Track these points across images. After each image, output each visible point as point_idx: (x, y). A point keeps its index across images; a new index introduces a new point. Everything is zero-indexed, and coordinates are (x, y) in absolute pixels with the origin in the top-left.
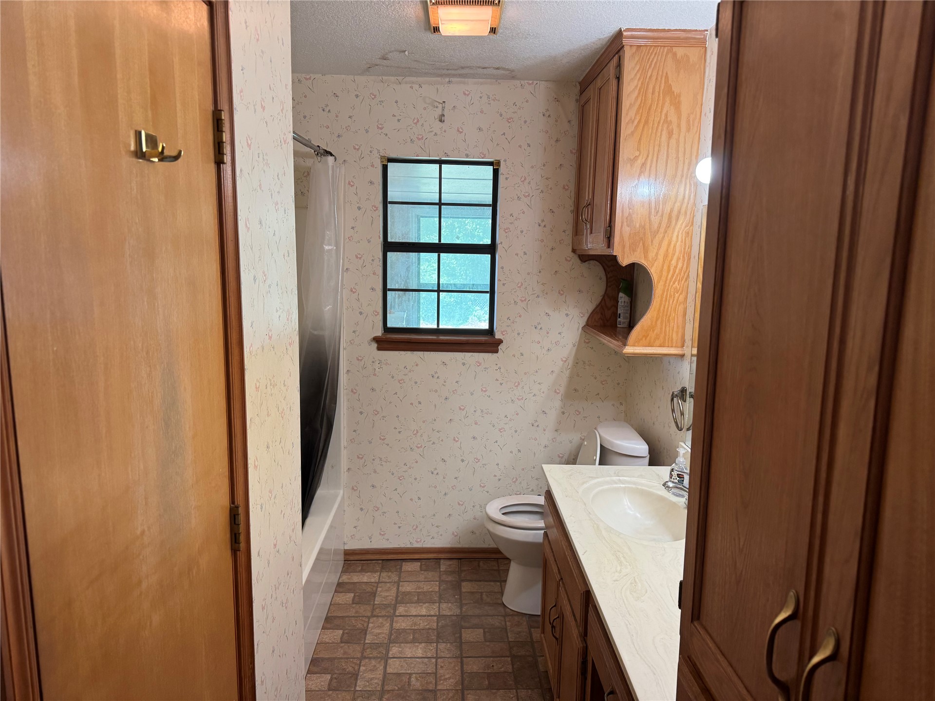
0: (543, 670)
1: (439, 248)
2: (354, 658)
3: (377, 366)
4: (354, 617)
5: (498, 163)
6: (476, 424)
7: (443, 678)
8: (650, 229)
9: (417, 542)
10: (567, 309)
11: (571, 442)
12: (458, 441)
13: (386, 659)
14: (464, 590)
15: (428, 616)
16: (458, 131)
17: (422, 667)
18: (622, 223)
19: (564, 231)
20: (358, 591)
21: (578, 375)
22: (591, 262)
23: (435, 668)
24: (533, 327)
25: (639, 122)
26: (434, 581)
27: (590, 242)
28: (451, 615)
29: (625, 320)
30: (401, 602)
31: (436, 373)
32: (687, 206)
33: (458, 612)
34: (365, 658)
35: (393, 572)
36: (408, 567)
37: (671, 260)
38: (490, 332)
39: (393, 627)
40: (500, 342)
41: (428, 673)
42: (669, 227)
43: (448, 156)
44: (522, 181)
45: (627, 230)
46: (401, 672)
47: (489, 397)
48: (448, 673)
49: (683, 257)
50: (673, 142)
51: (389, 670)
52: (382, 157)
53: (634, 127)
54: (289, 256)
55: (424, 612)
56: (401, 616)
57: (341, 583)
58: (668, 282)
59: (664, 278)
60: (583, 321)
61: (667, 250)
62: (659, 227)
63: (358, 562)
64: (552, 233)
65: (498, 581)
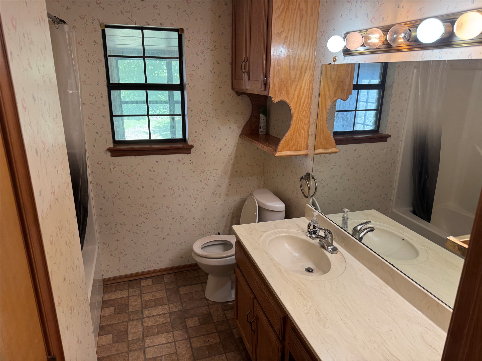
0: (237, 338)
1: (146, 87)
2: (124, 353)
3: (112, 167)
4: (118, 323)
5: (182, 30)
6: (180, 196)
7: (181, 355)
8: (290, 79)
9: (148, 268)
10: (230, 124)
11: (235, 201)
12: (169, 208)
13: (143, 349)
14: (181, 293)
15: (164, 314)
16: (154, 7)
17: (167, 350)
18: (274, 75)
19: (226, 76)
20: (116, 305)
21: (238, 163)
22: (243, 95)
23: (175, 349)
24: (211, 136)
25: (283, 8)
26: (163, 290)
27: (248, 85)
28: (177, 311)
29: (264, 131)
30: (145, 308)
31: (152, 168)
32: (311, 64)
33: (181, 308)
34: (131, 351)
35: (136, 288)
36: (144, 283)
37: (302, 98)
38: (184, 140)
39: (143, 326)
40: (192, 146)
41: (172, 353)
42: (300, 77)
43: (148, 24)
44: (199, 43)
45: (277, 80)
46: (155, 356)
47: (187, 180)
48: (184, 351)
49: (308, 96)
50: (303, 22)
51: (148, 357)
52: (101, 25)
53: (280, 11)
54: (57, 117)
55: (160, 312)
56: (147, 317)
57: (104, 301)
58: (300, 112)
59: (297, 110)
60: (239, 132)
61: (299, 92)
62: (295, 78)
63: (113, 285)
64: (219, 77)
65: (200, 283)
